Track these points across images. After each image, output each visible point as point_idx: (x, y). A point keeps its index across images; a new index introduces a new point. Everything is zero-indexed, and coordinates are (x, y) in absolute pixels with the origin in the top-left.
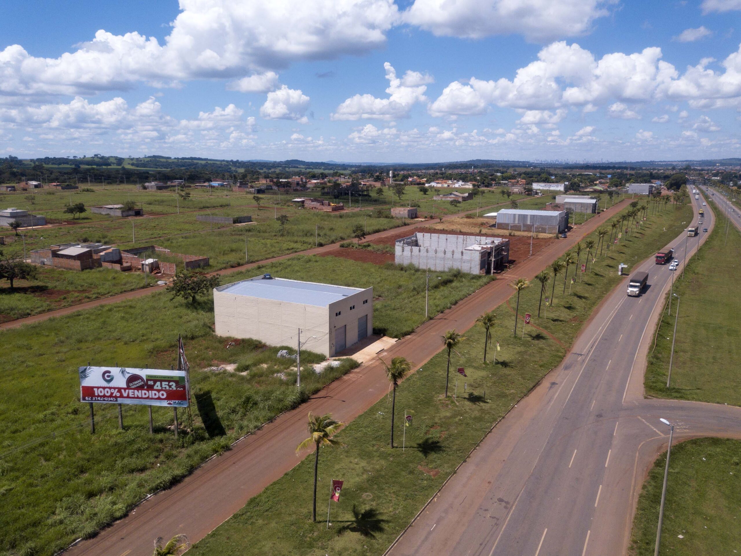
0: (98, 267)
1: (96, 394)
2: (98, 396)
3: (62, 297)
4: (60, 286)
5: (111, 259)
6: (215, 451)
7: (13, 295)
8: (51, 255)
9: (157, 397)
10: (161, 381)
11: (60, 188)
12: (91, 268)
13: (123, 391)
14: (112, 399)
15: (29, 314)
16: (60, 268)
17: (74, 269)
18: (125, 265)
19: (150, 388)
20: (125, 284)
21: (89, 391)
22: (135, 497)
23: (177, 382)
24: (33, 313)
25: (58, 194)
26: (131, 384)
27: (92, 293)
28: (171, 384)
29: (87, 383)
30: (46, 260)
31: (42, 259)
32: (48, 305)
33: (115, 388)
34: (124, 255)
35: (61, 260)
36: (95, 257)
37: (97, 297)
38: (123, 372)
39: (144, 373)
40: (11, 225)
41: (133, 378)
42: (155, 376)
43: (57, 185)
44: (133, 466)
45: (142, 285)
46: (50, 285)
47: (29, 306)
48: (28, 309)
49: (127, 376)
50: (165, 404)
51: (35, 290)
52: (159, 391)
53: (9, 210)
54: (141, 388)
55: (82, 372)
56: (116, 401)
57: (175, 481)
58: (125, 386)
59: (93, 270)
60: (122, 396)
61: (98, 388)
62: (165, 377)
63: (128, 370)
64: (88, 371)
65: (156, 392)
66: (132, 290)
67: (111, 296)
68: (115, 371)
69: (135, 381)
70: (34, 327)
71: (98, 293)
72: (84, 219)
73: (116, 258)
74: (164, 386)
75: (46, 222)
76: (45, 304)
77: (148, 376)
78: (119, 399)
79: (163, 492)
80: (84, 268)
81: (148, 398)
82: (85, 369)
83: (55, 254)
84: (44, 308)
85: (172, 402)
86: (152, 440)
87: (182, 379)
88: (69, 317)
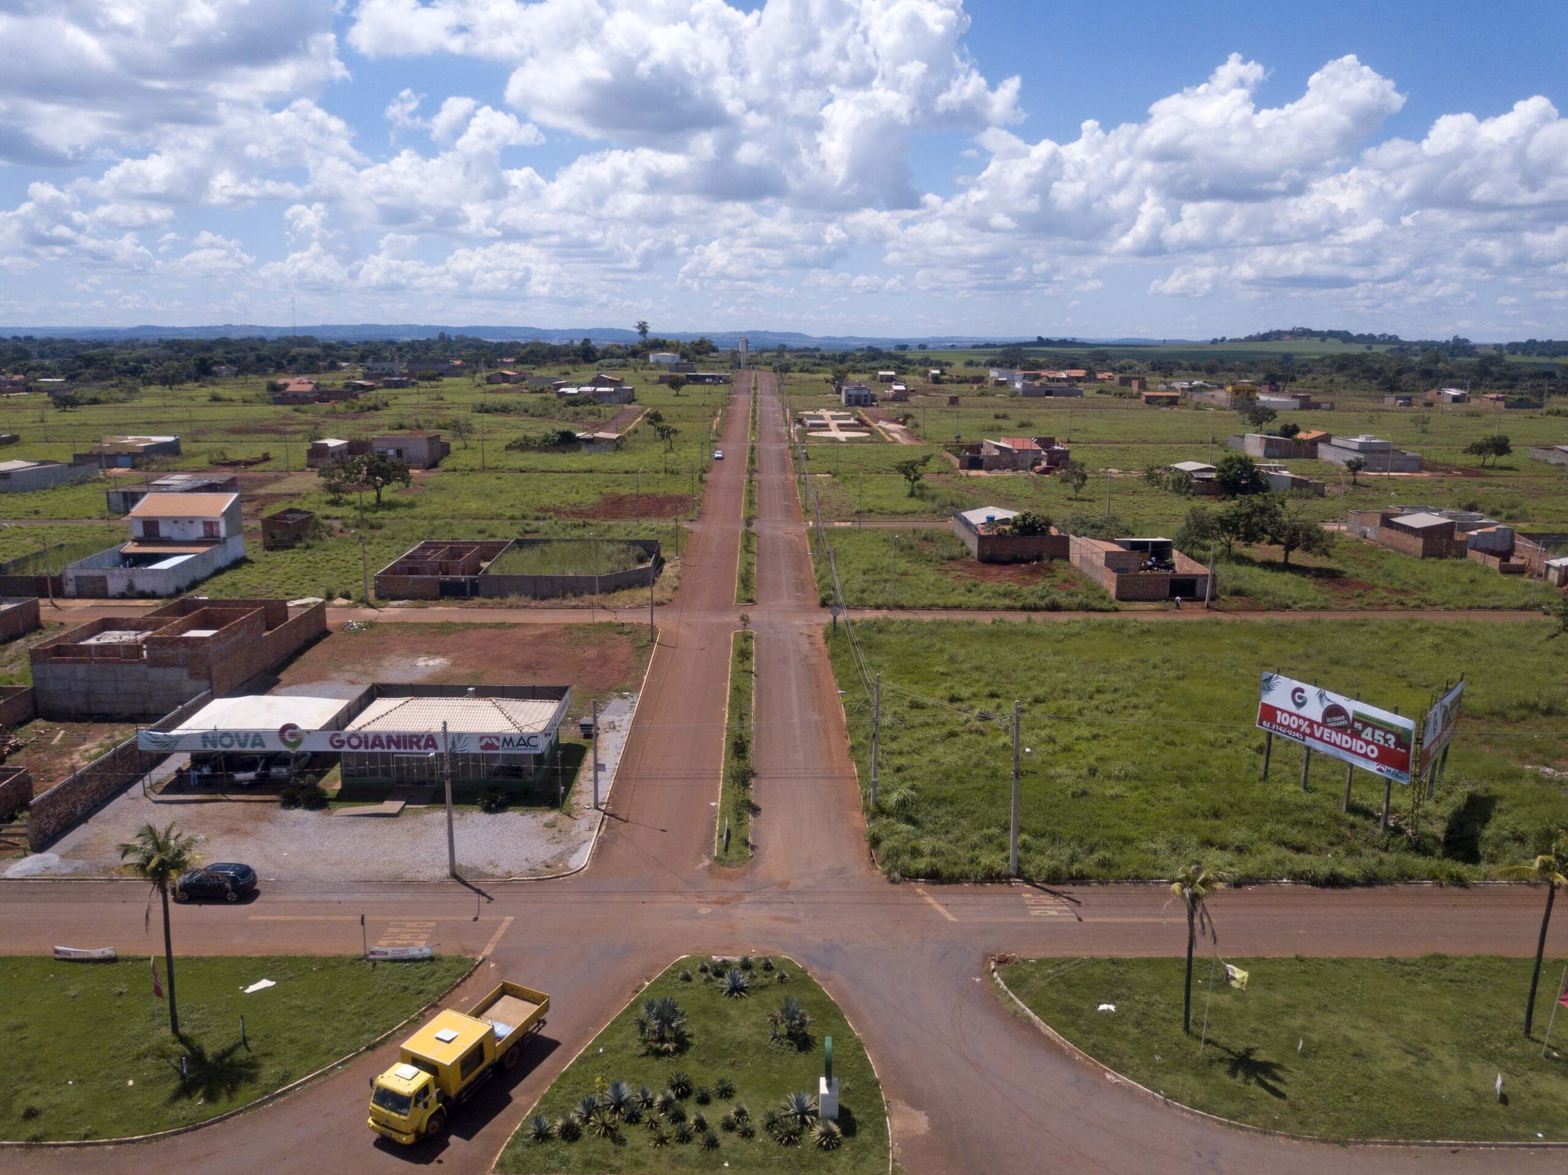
0: (1456, 556)
1: (1278, 721)
2: (1281, 725)
3: (1356, 593)
4: (1365, 574)
5: (1490, 546)
6: (1433, 877)
7: (1280, 574)
8: (1378, 522)
9: (1362, 752)
10: (1375, 728)
11: (1501, 405)
12: (1441, 556)
13: (1315, 726)
14: (1298, 735)
15: (1288, 607)
16: (1387, 547)
17: (1410, 554)
18: (1514, 561)
19: (1356, 735)
20: (1488, 595)
21: (1270, 712)
22: (1261, 870)
23: (1398, 737)
24: (1296, 607)
25: (1488, 416)
26: (1329, 720)
27: (1415, 596)
28: (1388, 736)
29: (1269, 699)
30: (1369, 530)
31: (1364, 528)
32: (1326, 600)
33: (1305, 719)
34: (1520, 542)
35: (1394, 533)
36: (1458, 536)
37: (1418, 607)
38: (1321, 696)
39: (1352, 706)
40: (1349, 464)
41: (1334, 711)
42: (1367, 717)
43: (1498, 399)
44: (1287, 838)
45: (1520, 603)
46: (1350, 571)
47: (1294, 595)
48: (1290, 598)
49: (1327, 704)
50: (1373, 767)
51: (1321, 574)
52: (1368, 743)
53: (1361, 439)
54: (1341, 729)
55: (1265, 680)
56: (1304, 740)
57: (1334, 881)
58: (1320, 720)
59: (1445, 561)
60: (1312, 735)
61: (1283, 711)
62: (1381, 722)
63: (1330, 695)
64: (1273, 681)
65: (1363, 744)
66: (1494, 608)
67: (1447, 609)
68: (1311, 691)
69: (1337, 715)
70: (1282, 626)
71: (1425, 601)
72: (1502, 468)
73: (1501, 546)
74: (1376, 737)
75: (1420, 465)
76: (1320, 597)
77: (1356, 713)
78: (1307, 738)
79: (1310, 887)
80: (1428, 553)
81: (1349, 750)
82: (1271, 677)
83: (1387, 521)
84: (1315, 604)
85: (1385, 768)
86: (1337, 819)
87: (1407, 732)
88: (1344, 625)
